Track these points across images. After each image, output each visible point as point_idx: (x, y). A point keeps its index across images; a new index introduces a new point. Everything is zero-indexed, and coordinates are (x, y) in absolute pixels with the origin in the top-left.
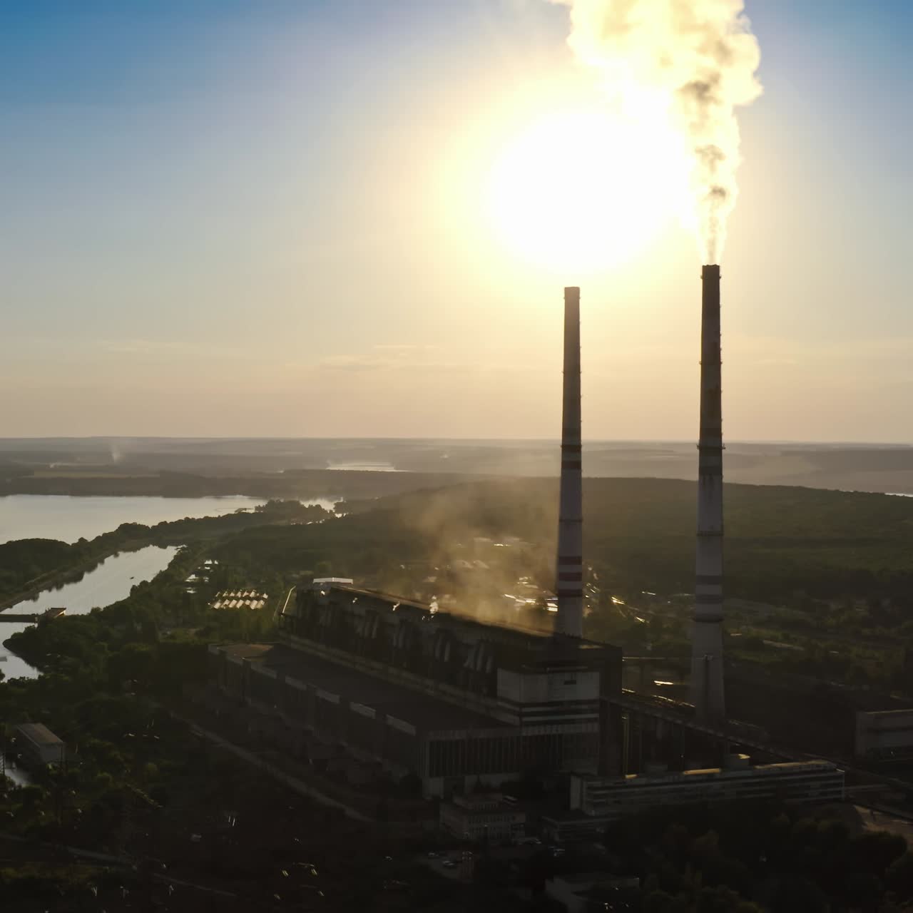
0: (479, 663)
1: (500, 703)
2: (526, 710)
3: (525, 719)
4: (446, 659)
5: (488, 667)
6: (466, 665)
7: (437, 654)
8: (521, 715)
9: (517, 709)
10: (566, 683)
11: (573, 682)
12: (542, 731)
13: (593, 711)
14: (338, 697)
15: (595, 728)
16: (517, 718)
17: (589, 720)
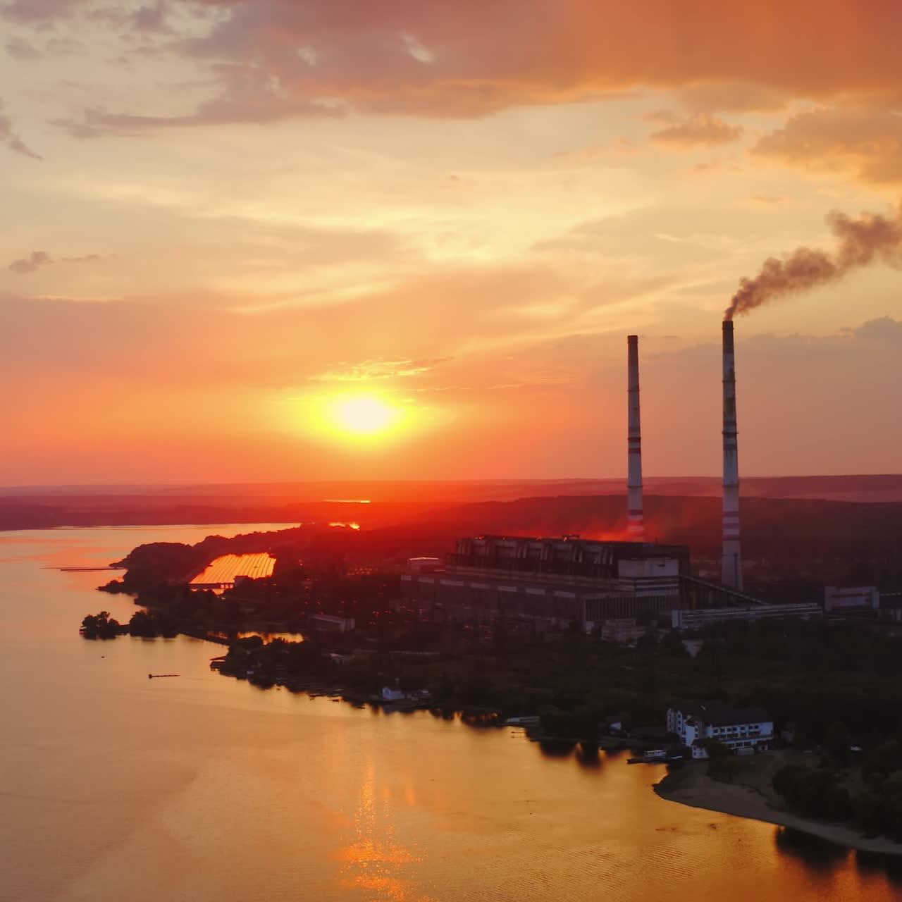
0: (604, 560)
1: (620, 580)
2: (637, 581)
3: (638, 587)
4: (580, 560)
5: (611, 562)
6: (595, 562)
7: (574, 559)
8: (635, 585)
9: (633, 582)
10: (660, 566)
11: (663, 566)
12: (647, 594)
13: (675, 582)
14: (515, 588)
15: (677, 592)
16: (633, 587)
17: (672, 588)
